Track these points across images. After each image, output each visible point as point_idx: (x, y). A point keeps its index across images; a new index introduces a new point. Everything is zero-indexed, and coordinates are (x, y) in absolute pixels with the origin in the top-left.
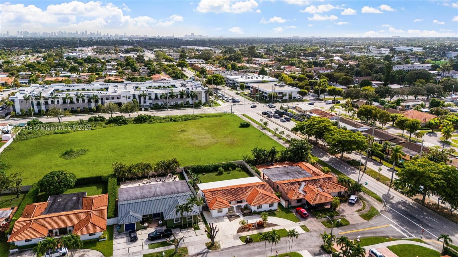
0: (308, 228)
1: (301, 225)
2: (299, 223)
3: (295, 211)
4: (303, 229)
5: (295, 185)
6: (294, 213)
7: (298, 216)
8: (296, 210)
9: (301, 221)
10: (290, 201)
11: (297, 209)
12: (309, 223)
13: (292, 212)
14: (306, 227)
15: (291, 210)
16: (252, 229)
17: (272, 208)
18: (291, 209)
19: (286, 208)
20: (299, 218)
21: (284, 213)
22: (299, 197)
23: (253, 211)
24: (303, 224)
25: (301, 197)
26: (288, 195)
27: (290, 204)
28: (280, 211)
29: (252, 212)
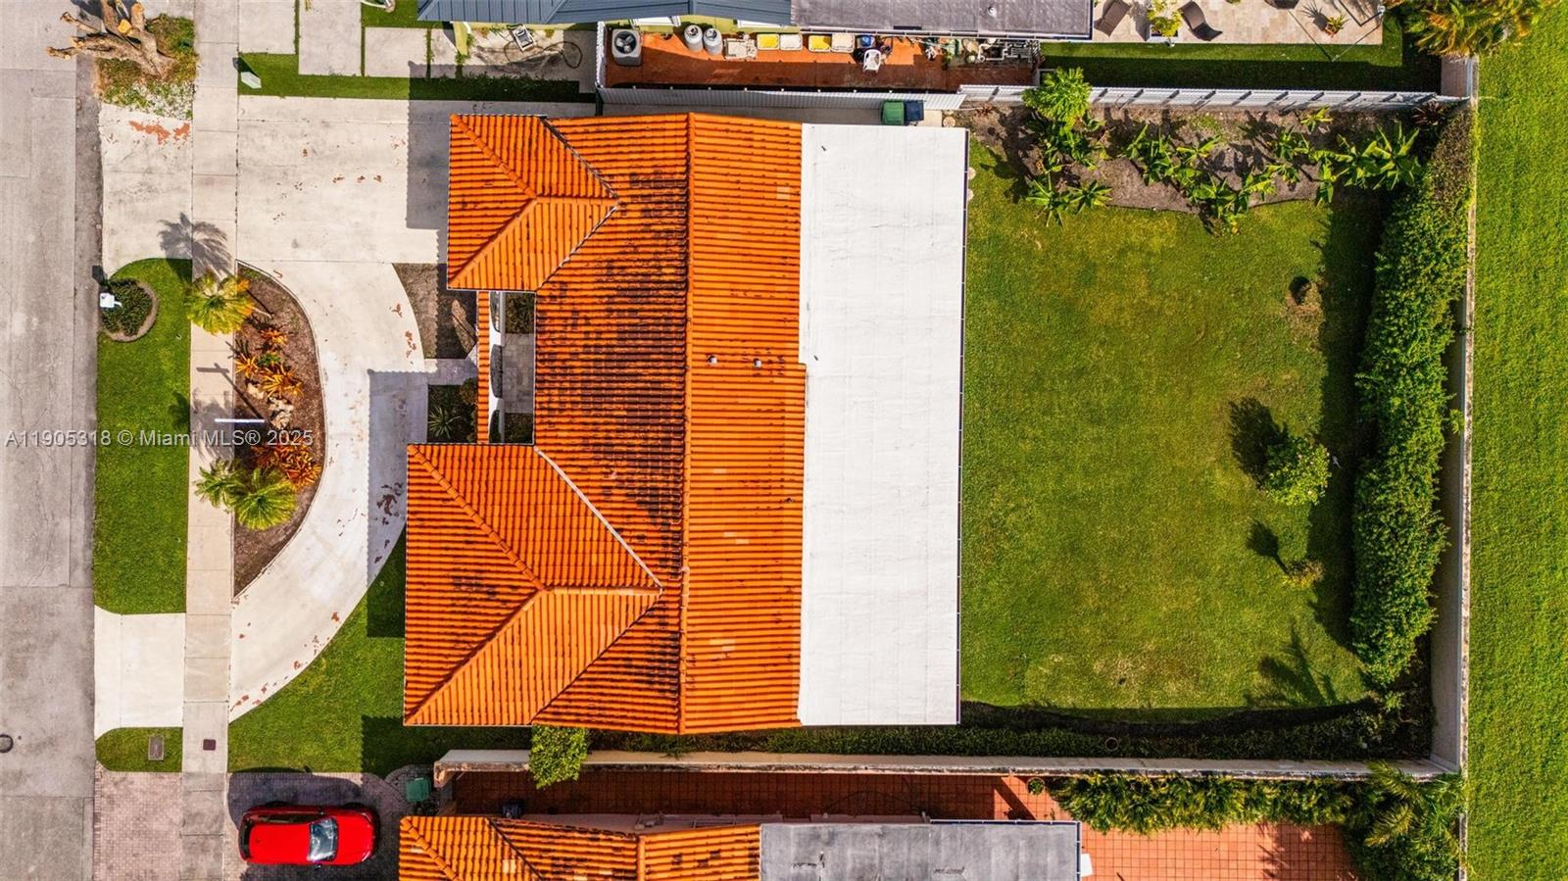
2: (210, 744)
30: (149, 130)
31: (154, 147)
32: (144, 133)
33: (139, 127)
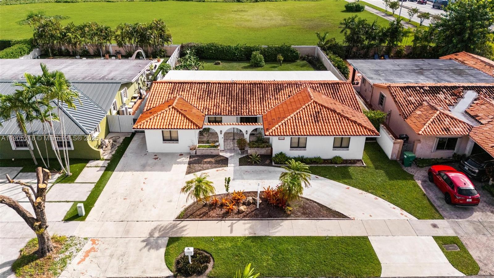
0: (475, 254)
1: (440, 233)
2: (435, 226)
3: (426, 174)
4: (447, 255)
5: (441, 96)
6: (419, 183)
7: (434, 195)
8: (430, 173)
9: (442, 218)
10: (412, 137)
11: (436, 169)
12: (478, 231)
13: (411, 177)
14: (462, 247)
15: (410, 170)
16: (239, 212)
17: (344, 154)
18: (410, 165)
19: (393, 162)
20: (437, 203)
21: (381, 176)
22: (447, 130)
23: (275, 153)
24: (450, 233)
25: (457, 131)
26: (408, 121)
27: (412, 150)
28: (371, 165)
29: (274, 155)
30: (87, 255)
31: (98, 254)
32: (87, 259)
33: (83, 260)
